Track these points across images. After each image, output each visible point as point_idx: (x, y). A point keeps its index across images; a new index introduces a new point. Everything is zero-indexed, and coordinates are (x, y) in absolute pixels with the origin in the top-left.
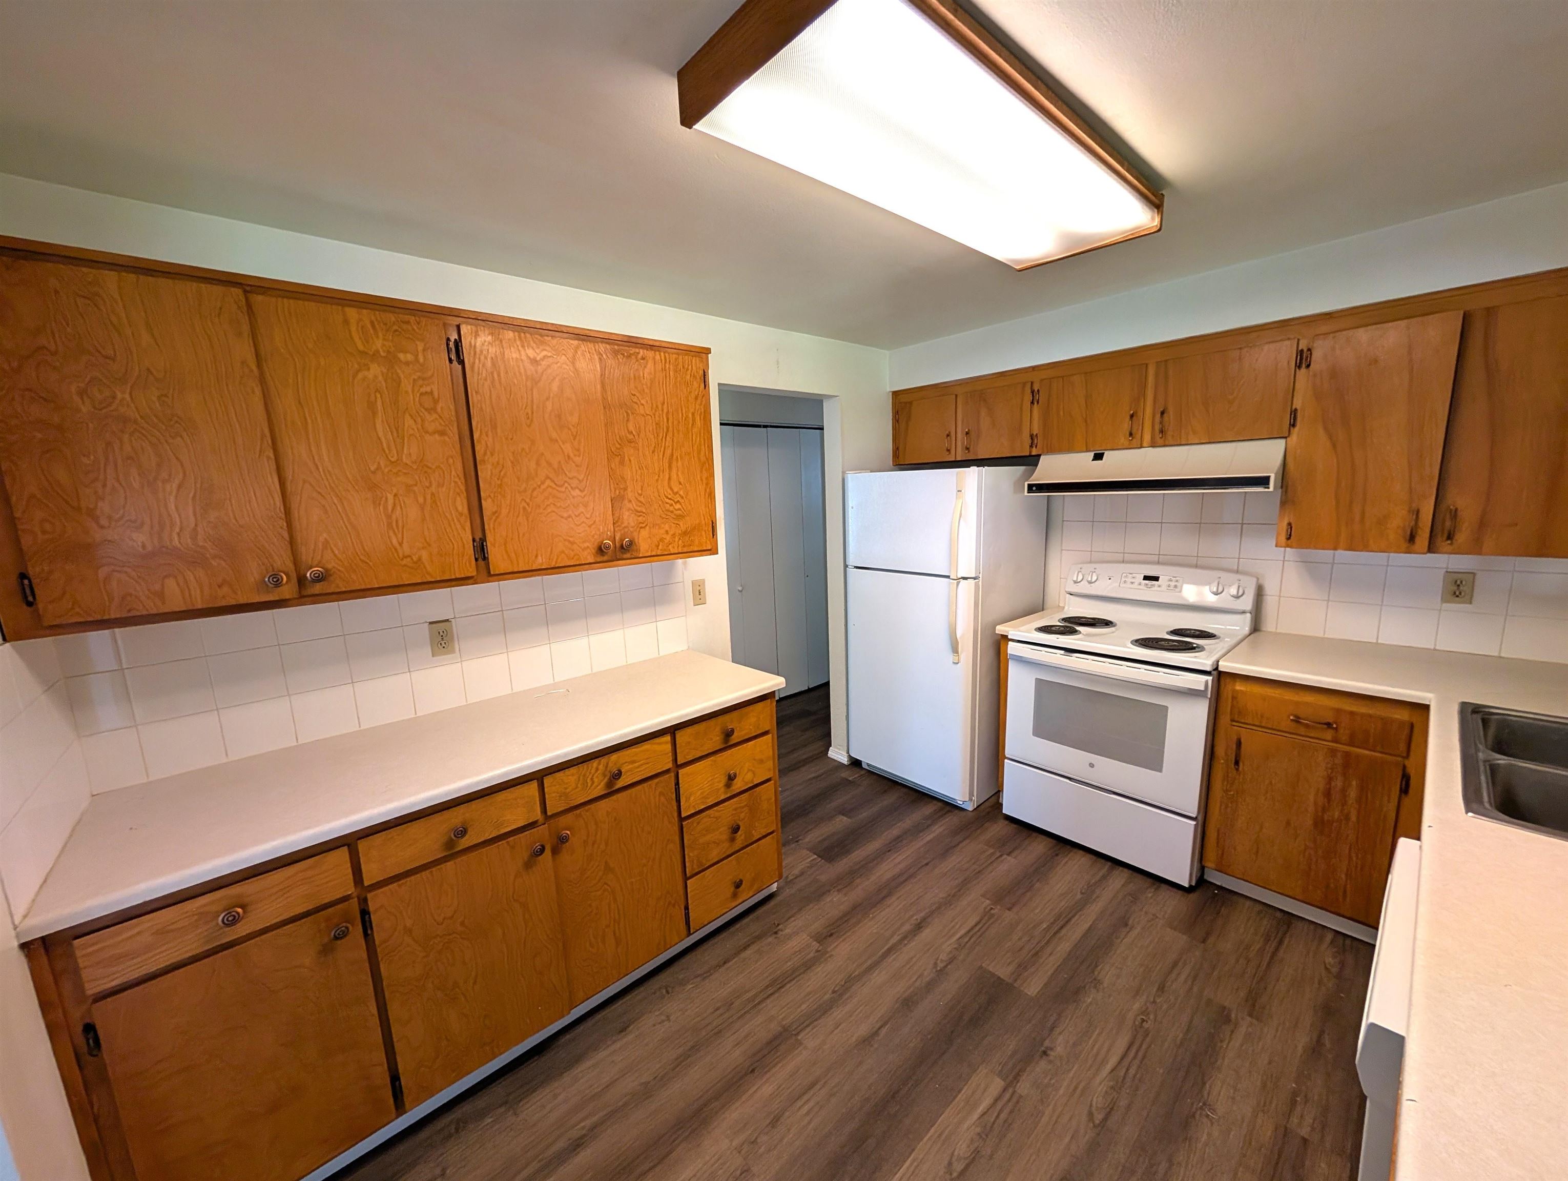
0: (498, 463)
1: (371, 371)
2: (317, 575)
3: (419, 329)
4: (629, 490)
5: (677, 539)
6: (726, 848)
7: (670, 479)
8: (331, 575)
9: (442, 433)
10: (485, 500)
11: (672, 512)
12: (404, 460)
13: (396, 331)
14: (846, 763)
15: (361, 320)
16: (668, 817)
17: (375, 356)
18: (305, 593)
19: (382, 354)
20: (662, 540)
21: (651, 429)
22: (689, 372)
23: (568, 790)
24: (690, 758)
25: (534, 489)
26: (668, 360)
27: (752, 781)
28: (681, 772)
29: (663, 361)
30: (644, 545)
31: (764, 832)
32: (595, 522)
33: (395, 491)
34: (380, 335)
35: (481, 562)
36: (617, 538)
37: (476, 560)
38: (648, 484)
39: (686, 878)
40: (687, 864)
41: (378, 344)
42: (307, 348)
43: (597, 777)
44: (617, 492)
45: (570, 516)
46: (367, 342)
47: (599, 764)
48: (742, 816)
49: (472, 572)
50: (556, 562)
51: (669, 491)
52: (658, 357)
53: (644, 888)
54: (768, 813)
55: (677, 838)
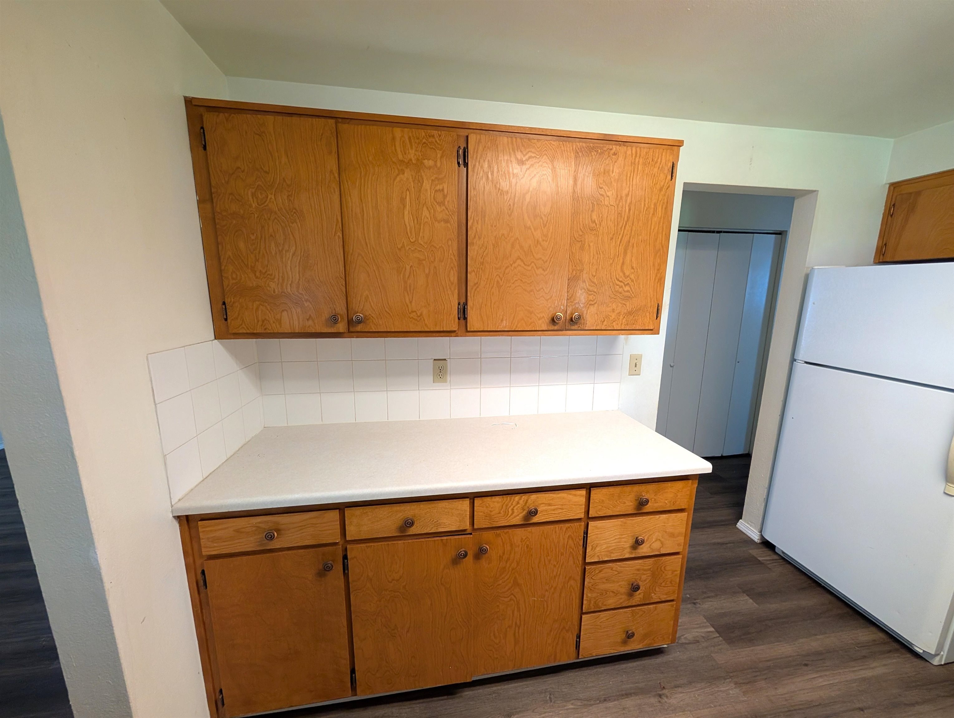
0: (483, 245)
1: (406, 174)
2: (358, 319)
3: (440, 140)
4: (585, 272)
5: (621, 317)
6: (622, 600)
7: (623, 263)
8: (367, 320)
9: (447, 221)
10: (471, 273)
11: (621, 293)
12: (420, 241)
13: (424, 143)
14: (756, 540)
15: (403, 136)
16: (573, 558)
17: (408, 164)
18: (352, 329)
19: (414, 162)
20: (607, 317)
21: (613, 218)
22: (658, 164)
23: (492, 513)
24: (601, 514)
25: (507, 267)
26: (638, 155)
27: (659, 550)
28: (591, 524)
29: (634, 156)
30: (590, 320)
31: (664, 598)
32: (551, 297)
33: (411, 264)
34: (414, 147)
35: (462, 321)
36: (568, 312)
37: (459, 319)
38: (602, 268)
39: (582, 613)
40: (585, 602)
41: (412, 154)
42: (369, 160)
43: (517, 509)
44: (574, 272)
45: (532, 291)
46: (405, 154)
47: (520, 499)
48: (644, 577)
49: (455, 327)
50: (516, 327)
51: (621, 274)
52: (629, 152)
53: (544, 608)
54: (671, 582)
55: (579, 578)
